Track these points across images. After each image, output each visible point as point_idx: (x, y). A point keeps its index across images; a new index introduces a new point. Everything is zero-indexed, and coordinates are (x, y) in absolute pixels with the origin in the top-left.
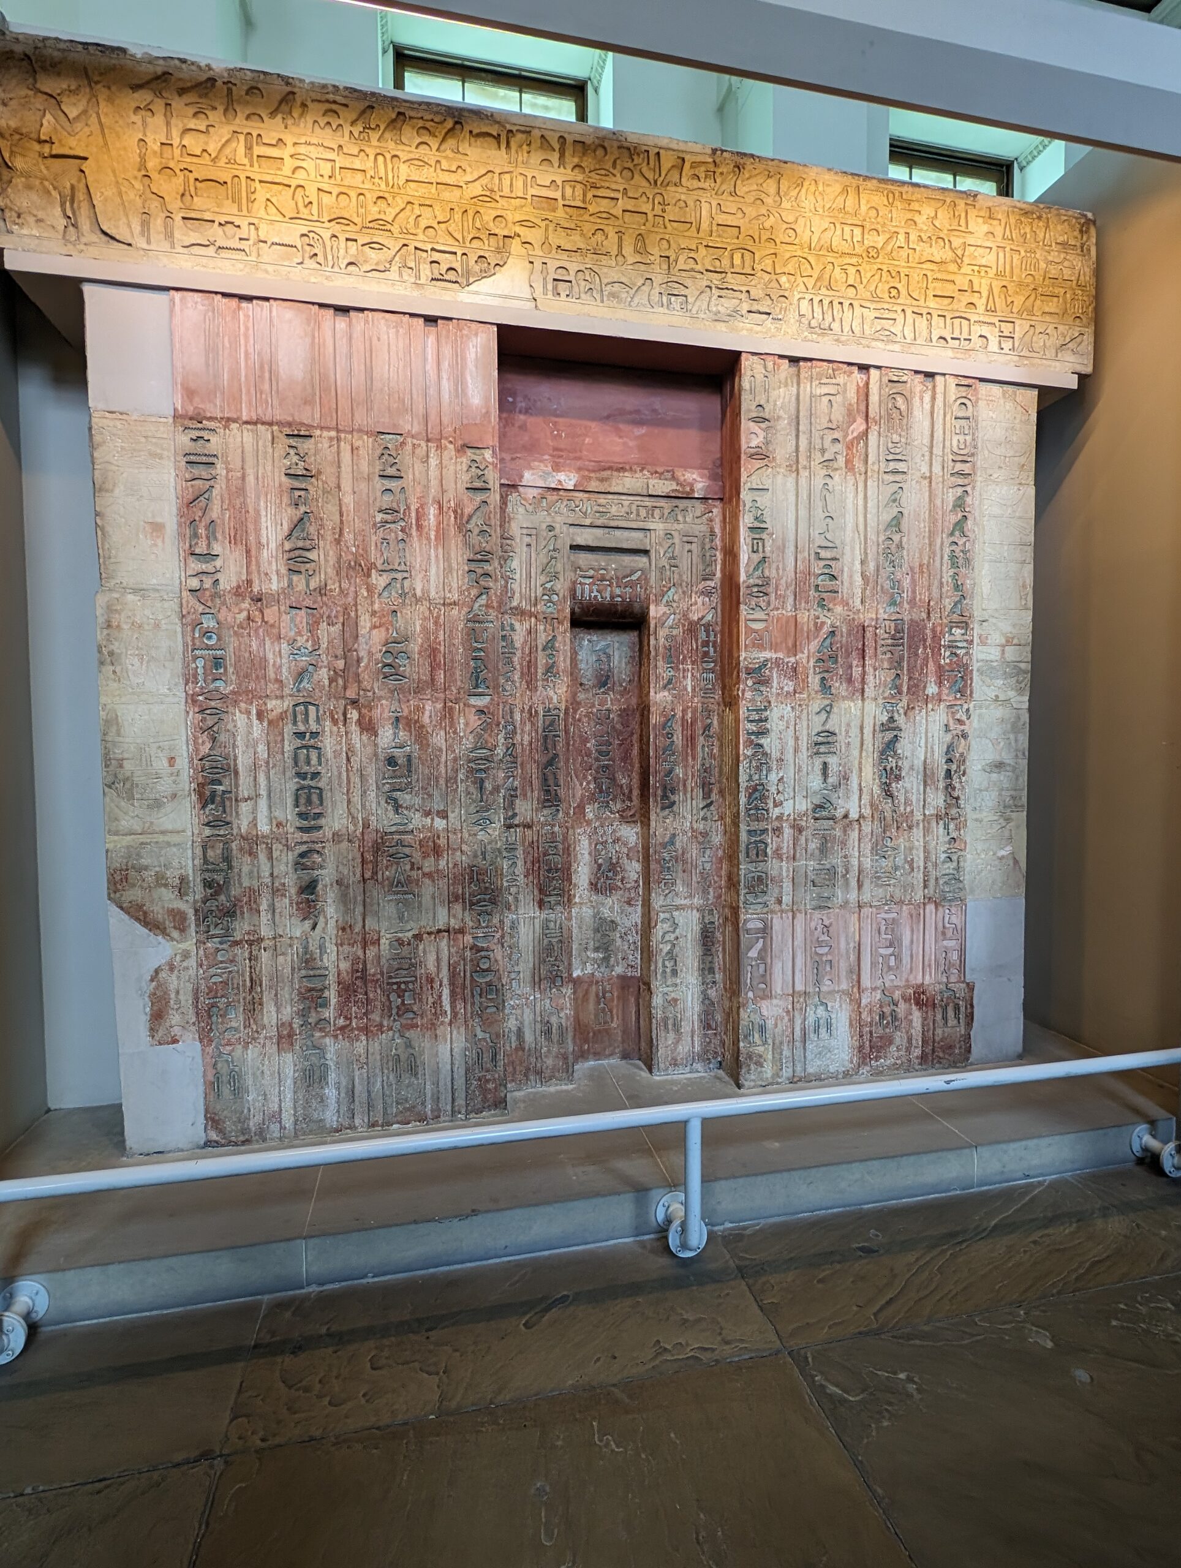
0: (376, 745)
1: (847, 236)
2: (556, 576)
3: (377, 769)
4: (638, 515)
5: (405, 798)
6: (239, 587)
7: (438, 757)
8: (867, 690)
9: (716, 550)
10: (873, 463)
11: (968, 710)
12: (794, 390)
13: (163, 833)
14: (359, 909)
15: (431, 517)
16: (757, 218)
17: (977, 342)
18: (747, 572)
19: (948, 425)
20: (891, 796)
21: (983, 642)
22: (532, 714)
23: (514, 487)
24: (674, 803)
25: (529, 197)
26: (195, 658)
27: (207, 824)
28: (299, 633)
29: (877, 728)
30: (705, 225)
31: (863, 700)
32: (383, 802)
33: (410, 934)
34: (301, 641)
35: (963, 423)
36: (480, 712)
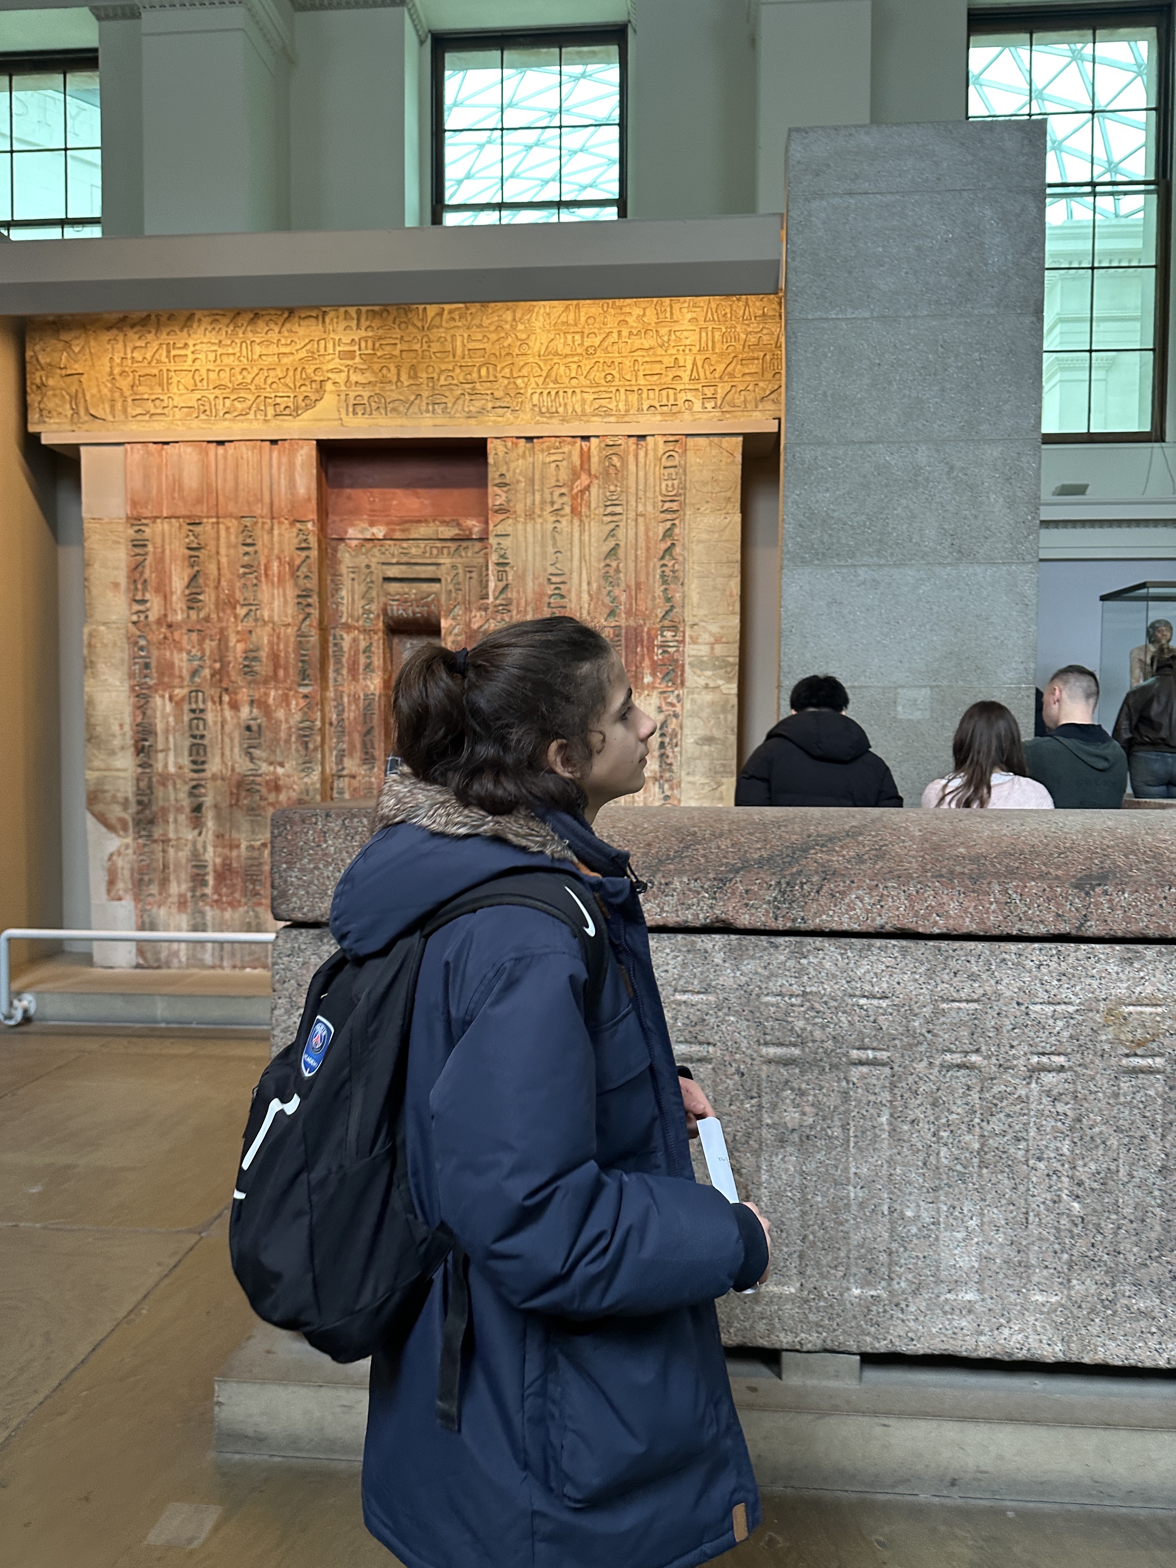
0: (239, 718)
1: (570, 341)
2: (371, 601)
3: (240, 734)
4: (431, 553)
5: (257, 753)
6: (159, 619)
7: (280, 726)
10: (595, 509)
11: (678, 696)
12: (531, 460)
13: (117, 770)
14: (228, 825)
15: (275, 568)
16: (498, 340)
17: (681, 406)
19: (658, 474)
21: (694, 641)
22: (356, 699)
23: (342, 540)
25: (337, 353)
26: (135, 663)
27: (140, 766)
30: (459, 352)
32: (243, 755)
33: (259, 843)
34: (194, 651)
35: (672, 470)
36: (306, 696)
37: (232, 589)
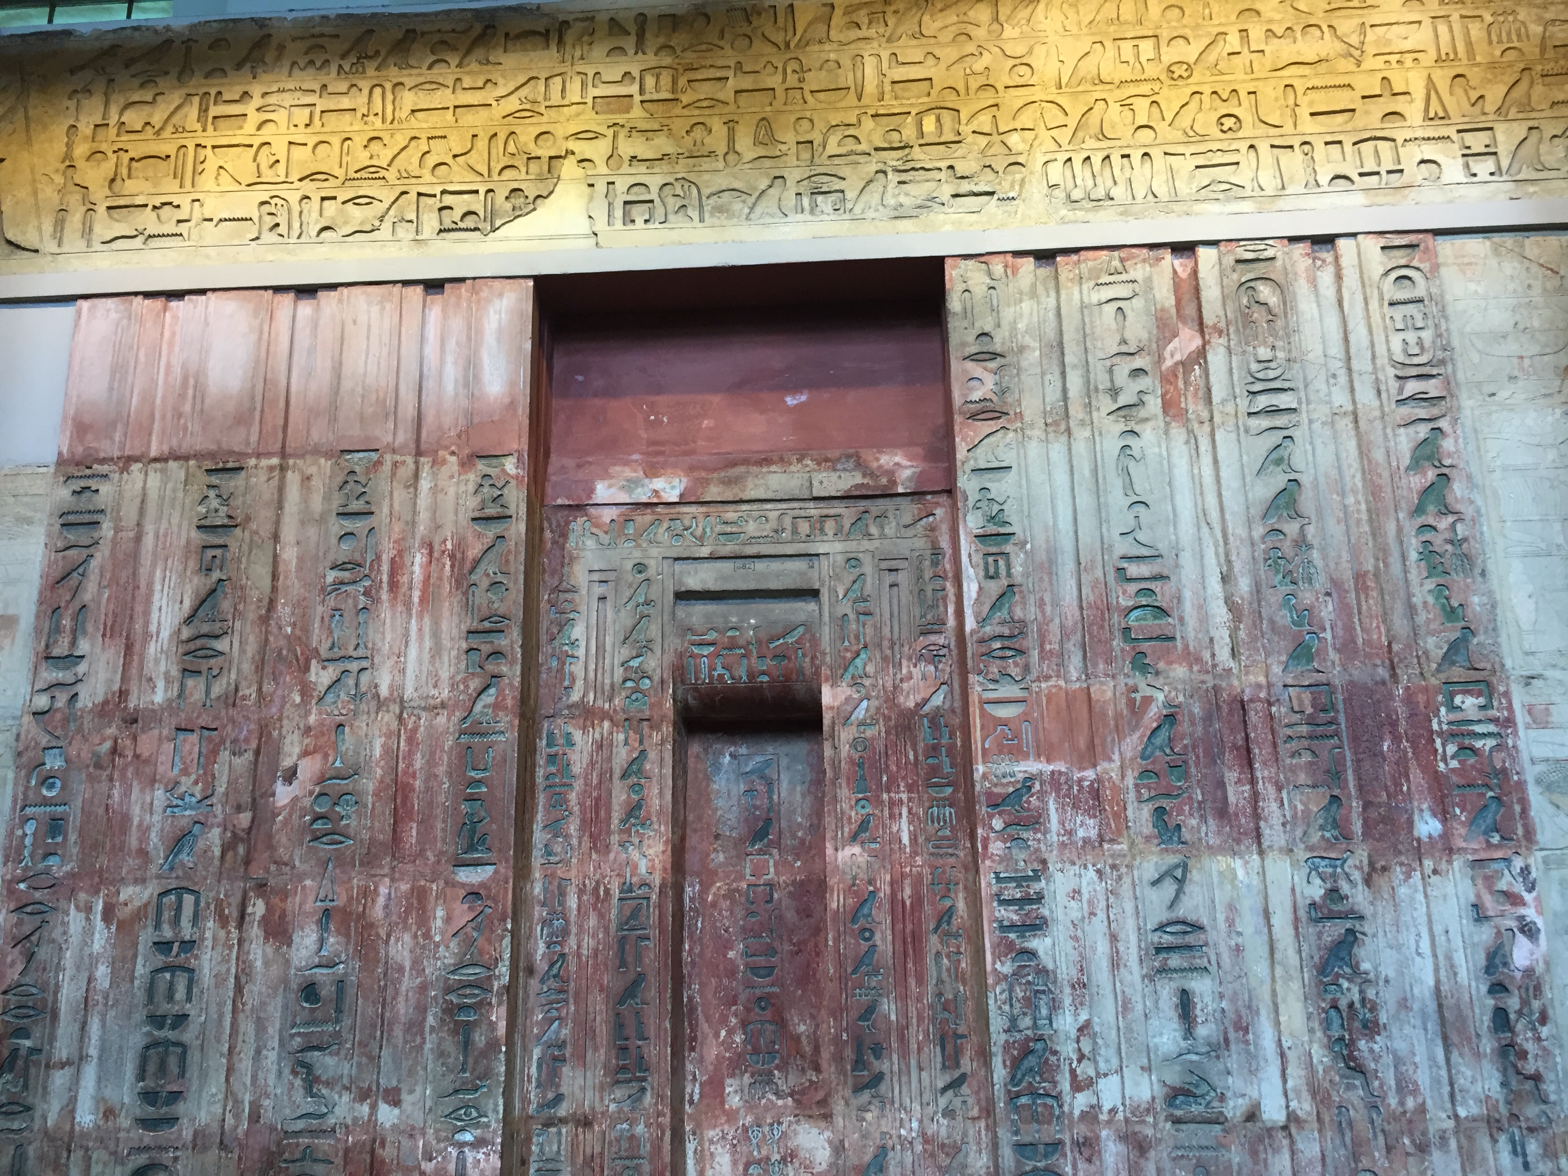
0: (287, 962)
1: (1128, 56)
2: (646, 647)
3: (285, 1007)
4: (795, 531)
5: (326, 1063)
6: (106, 702)
7: (397, 984)
8: (1266, 832)
9: (945, 578)
10: (1223, 402)
11: (1524, 870)
12: (1052, 302)
15: (417, 569)
16: (960, 60)
17: (1413, 173)
18: (977, 615)
19: (1376, 318)
20: (1359, 1070)
21: (1542, 721)
22: (600, 899)
23: (579, 508)
24: (878, 1078)
25: (589, 100)
26: (26, 820)
28: (185, 772)
29: (1302, 914)
30: (871, 87)
31: (1261, 853)
32: (287, 1071)
34: (186, 783)
35: (1411, 309)
36: (474, 894)
37: (303, 625)
